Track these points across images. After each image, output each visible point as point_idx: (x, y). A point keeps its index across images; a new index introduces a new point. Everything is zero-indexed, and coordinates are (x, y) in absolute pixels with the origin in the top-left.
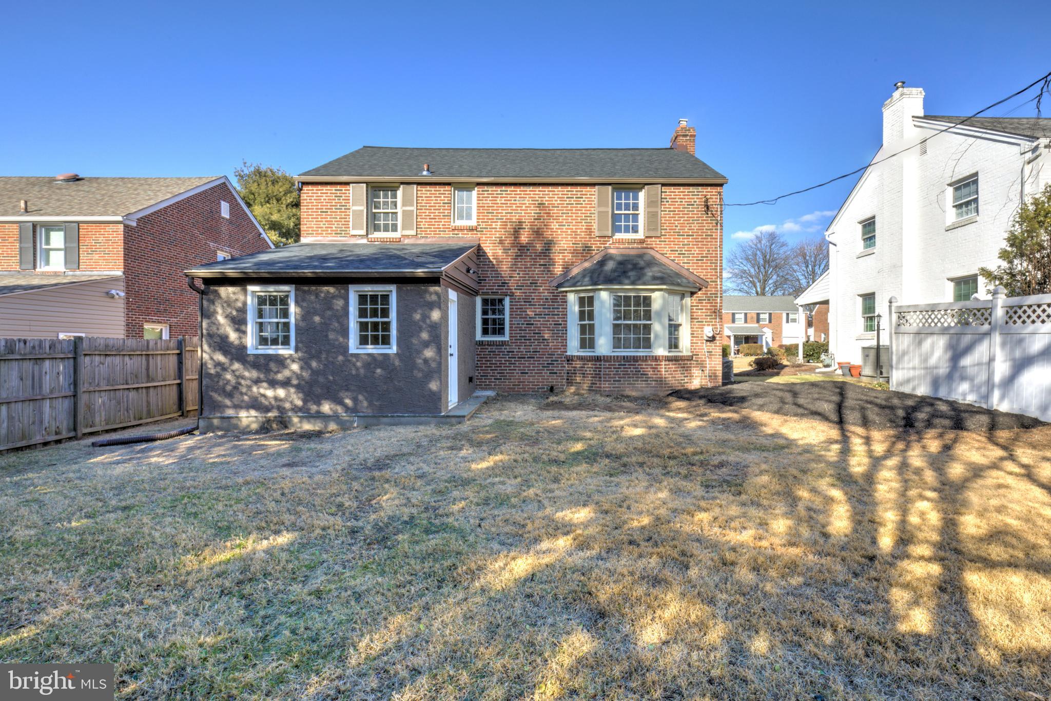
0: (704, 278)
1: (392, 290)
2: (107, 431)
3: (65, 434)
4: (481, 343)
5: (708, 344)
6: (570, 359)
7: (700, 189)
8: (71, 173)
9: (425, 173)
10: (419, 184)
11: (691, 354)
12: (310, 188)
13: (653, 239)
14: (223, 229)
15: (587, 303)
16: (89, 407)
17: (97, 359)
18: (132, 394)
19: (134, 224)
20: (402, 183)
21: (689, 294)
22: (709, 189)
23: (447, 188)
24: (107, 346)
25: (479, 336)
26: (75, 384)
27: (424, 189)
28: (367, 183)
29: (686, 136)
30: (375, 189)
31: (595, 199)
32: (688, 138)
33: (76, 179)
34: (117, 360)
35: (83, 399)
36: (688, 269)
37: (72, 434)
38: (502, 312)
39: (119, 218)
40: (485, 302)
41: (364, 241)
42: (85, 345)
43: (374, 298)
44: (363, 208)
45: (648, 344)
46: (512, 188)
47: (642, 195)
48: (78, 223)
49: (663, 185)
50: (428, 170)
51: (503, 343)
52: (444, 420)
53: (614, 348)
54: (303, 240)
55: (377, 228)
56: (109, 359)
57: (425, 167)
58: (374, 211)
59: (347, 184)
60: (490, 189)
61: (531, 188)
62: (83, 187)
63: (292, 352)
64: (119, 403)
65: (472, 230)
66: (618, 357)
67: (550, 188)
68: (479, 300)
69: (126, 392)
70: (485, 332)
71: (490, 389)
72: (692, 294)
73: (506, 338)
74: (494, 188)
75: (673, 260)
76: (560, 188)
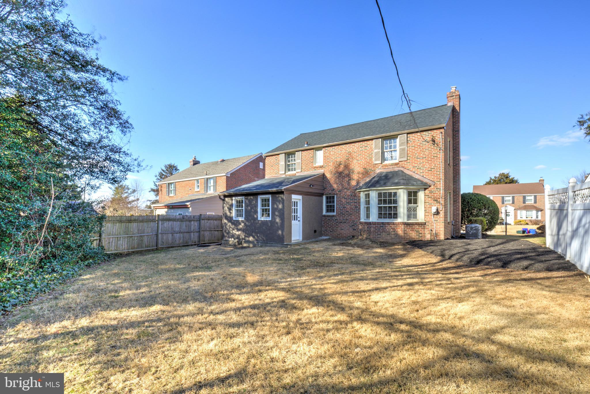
0: (432, 180)
1: (270, 197)
2: (209, 243)
3: (197, 243)
4: (325, 216)
5: (435, 216)
6: (361, 223)
7: (430, 132)
8: (221, 159)
9: (306, 145)
10: (302, 151)
11: (425, 222)
12: (268, 158)
13: (403, 162)
14: (261, 173)
15: (368, 196)
16: (204, 235)
17: (206, 221)
18: (216, 232)
19: (229, 176)
20: (297, 151)
21: (423, 189)
22: (435, 131)
23: (312, 151)
24: (209, 217)
25: (324, 213)
26: (200, 228)
27: (304, 153)
28: (285, 153)
29: (453, 96)
30: (288, 155)
31: (374, 146)
32: (454, 97)
33: (223, 161)
34: (212, 221)
35: (202, 233)
36: (423, 176)
37: (198, 243)
38: (333, 202)
39: (225, 174)
40: (327, 198)
41: (284, 176)
42: (202, 217)
43: (265, 200)
44: (284, 163)
45: (396, 216)
46: (337, 147)
47: (398, 140)
48: (216, 177)
49: (408, 134)
50: (307, 144)
51: (333, 216)
52: (285, 246)
53: (379, 218)
54: (266, 178)
55: (289, 170)
56: (209, 221)
57: (306, 143)
58: (288, 163)
59: (279, 154)
60: (328, 148)
61: (345, 146)
62: (224, 163)
63: (243, 219)
64: (212, 235)
65: (321, 167)
66: (379, 222)
67: (353, 144)
68: (324, 198)
69: (214, 232)
70: (327, 211)
71: (328, 236)
72: (425, 189)
73: (335, 214)
74: (330, 148)
75: (414, 172)
76: (357, 143)
